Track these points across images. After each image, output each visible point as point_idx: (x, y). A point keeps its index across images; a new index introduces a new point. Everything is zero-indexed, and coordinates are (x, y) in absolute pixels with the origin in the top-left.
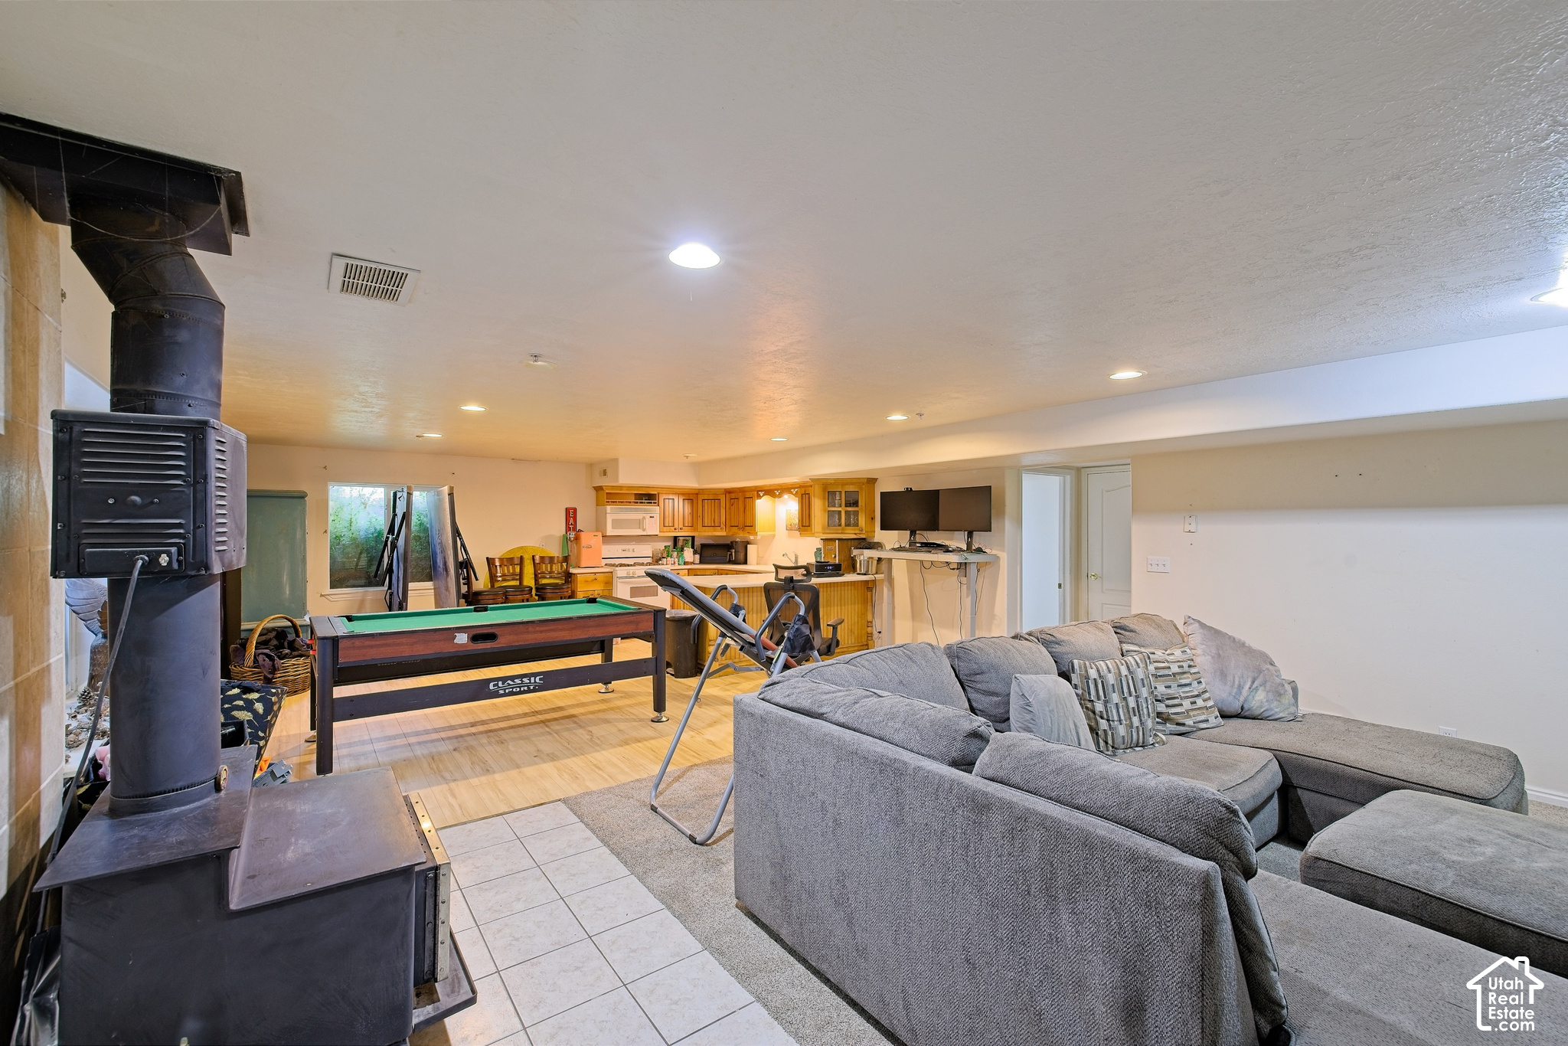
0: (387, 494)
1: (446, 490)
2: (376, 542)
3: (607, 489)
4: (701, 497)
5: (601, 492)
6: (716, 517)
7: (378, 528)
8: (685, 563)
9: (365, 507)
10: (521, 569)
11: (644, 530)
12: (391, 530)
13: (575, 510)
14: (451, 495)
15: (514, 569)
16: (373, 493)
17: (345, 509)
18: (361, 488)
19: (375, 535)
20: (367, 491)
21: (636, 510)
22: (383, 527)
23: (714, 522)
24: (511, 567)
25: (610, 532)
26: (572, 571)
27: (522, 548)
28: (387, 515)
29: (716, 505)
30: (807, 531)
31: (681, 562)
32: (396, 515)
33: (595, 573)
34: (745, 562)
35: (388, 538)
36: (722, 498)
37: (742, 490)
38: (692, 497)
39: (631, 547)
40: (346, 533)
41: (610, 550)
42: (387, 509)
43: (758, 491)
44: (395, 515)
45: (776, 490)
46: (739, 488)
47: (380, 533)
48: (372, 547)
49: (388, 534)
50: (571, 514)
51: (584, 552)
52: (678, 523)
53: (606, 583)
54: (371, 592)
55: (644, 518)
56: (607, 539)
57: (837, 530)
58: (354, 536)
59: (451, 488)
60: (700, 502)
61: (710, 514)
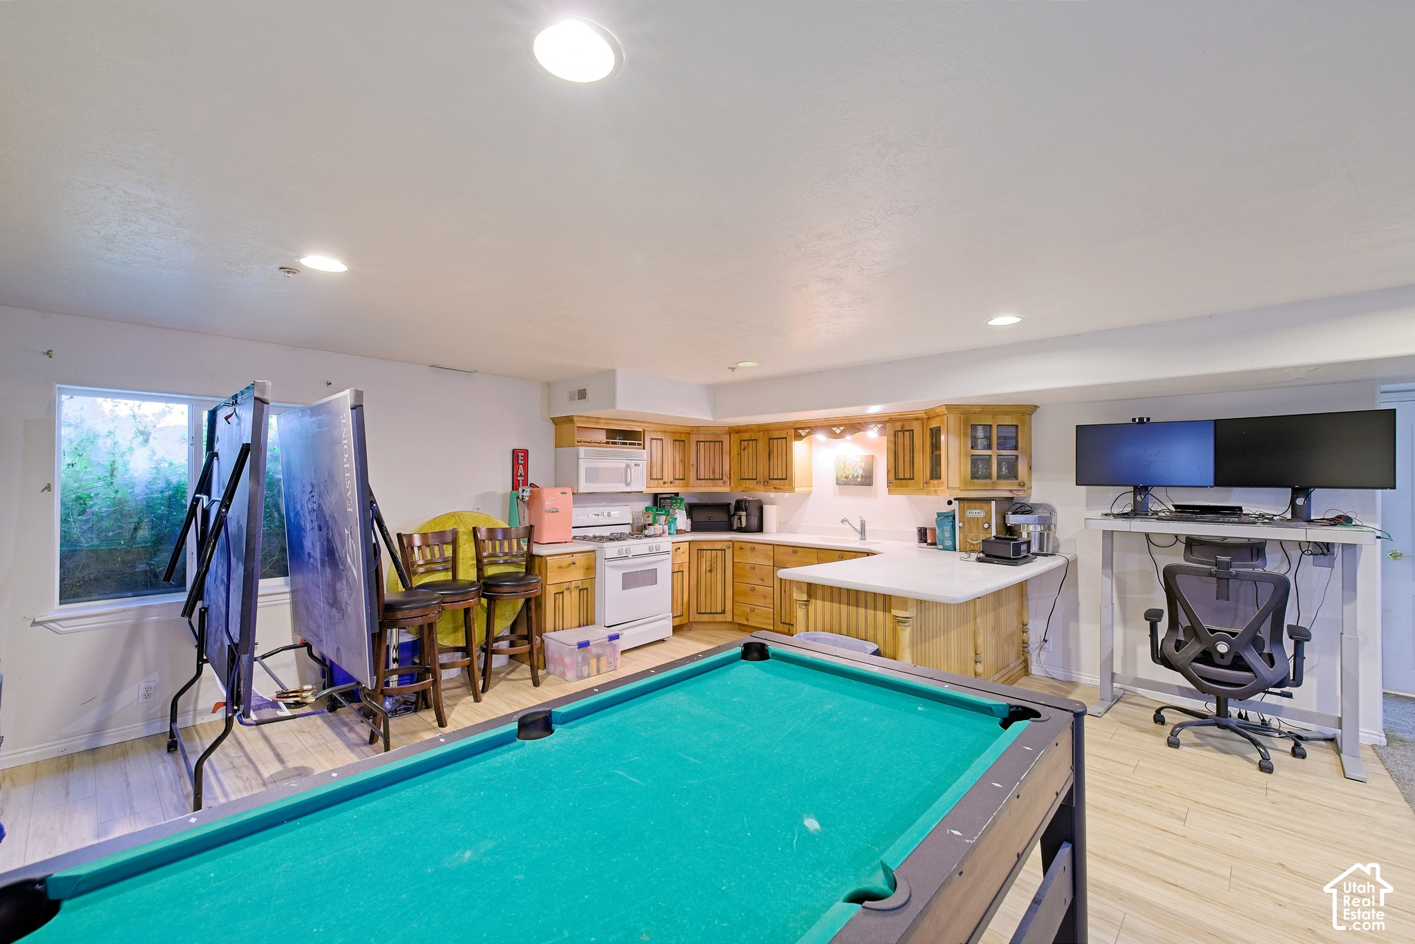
0: (194, 418)
1: (346, 397)
2: (169, 506)
3: (580, 421)
4: (694, 438)
5: (565, 427)
6: (717, 467)
7: (174, 480)
8: (679, 532)
9: (147, 441)
10: (455, 551)
11: (628, 484)
12: (204, 485)
13: (526, 452)
14: (357, 408)
15: (442, 552)
16: (162, 414)
17: (100, 442)
18: (137, 403)
19: (167, 494)
20: (150, 409)
21: (616, 455)
22: (184, 479)
23: (714, 472)
24: (436, 548)
25: (584, 487)
26: (537, 550)
27: (453, 515)
28: (194, 456)
29: (717, 450)
30: (907, 486)
31: (673, 531)
32: (216, 455)
33: (572, 554)
34: (760, 529)
35: (196, 501)
36: (726, 439)
37: (765, 429)
38: (683, 437)
39: (606, 510)
40: (100, 490)
41: (585, 515)
42: (194, 441)
43: (796, 429)
44: (212, 455)
45: (834, 426)
46: (758, 425)
47: (178, 491)
48: (160, 518)
49: (199, 490)
50: (520, 459)
51: (548, 519)
52: (668, 476)
53: (587, 569)
54: (156, 607)
55: (628, 466)
56: (581, 498)
57: (986, 484)
58: (119, 495)
59: (359, 395)
60: (693, 446)
61: (707, 459)
